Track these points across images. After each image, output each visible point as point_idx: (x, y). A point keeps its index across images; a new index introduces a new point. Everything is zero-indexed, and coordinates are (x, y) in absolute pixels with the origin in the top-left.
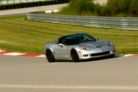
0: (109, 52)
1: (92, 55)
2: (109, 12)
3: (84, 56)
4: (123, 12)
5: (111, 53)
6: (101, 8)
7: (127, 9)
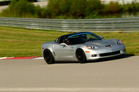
0: (119, 52)
1: (101, 55)
2: (50, 14)
3: (92, 56)
4: (63, 14)
5: (121, 52)
6: (42, 10)
7: (67, 11)
